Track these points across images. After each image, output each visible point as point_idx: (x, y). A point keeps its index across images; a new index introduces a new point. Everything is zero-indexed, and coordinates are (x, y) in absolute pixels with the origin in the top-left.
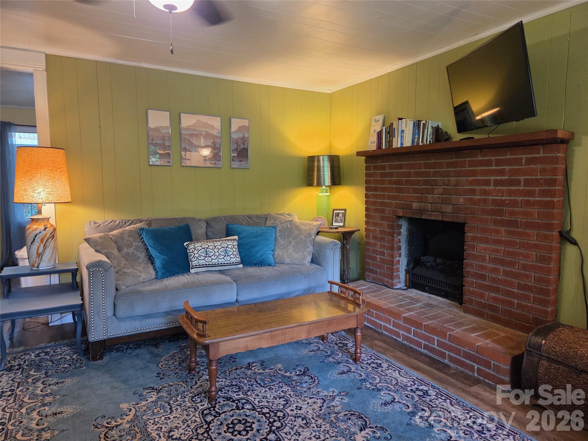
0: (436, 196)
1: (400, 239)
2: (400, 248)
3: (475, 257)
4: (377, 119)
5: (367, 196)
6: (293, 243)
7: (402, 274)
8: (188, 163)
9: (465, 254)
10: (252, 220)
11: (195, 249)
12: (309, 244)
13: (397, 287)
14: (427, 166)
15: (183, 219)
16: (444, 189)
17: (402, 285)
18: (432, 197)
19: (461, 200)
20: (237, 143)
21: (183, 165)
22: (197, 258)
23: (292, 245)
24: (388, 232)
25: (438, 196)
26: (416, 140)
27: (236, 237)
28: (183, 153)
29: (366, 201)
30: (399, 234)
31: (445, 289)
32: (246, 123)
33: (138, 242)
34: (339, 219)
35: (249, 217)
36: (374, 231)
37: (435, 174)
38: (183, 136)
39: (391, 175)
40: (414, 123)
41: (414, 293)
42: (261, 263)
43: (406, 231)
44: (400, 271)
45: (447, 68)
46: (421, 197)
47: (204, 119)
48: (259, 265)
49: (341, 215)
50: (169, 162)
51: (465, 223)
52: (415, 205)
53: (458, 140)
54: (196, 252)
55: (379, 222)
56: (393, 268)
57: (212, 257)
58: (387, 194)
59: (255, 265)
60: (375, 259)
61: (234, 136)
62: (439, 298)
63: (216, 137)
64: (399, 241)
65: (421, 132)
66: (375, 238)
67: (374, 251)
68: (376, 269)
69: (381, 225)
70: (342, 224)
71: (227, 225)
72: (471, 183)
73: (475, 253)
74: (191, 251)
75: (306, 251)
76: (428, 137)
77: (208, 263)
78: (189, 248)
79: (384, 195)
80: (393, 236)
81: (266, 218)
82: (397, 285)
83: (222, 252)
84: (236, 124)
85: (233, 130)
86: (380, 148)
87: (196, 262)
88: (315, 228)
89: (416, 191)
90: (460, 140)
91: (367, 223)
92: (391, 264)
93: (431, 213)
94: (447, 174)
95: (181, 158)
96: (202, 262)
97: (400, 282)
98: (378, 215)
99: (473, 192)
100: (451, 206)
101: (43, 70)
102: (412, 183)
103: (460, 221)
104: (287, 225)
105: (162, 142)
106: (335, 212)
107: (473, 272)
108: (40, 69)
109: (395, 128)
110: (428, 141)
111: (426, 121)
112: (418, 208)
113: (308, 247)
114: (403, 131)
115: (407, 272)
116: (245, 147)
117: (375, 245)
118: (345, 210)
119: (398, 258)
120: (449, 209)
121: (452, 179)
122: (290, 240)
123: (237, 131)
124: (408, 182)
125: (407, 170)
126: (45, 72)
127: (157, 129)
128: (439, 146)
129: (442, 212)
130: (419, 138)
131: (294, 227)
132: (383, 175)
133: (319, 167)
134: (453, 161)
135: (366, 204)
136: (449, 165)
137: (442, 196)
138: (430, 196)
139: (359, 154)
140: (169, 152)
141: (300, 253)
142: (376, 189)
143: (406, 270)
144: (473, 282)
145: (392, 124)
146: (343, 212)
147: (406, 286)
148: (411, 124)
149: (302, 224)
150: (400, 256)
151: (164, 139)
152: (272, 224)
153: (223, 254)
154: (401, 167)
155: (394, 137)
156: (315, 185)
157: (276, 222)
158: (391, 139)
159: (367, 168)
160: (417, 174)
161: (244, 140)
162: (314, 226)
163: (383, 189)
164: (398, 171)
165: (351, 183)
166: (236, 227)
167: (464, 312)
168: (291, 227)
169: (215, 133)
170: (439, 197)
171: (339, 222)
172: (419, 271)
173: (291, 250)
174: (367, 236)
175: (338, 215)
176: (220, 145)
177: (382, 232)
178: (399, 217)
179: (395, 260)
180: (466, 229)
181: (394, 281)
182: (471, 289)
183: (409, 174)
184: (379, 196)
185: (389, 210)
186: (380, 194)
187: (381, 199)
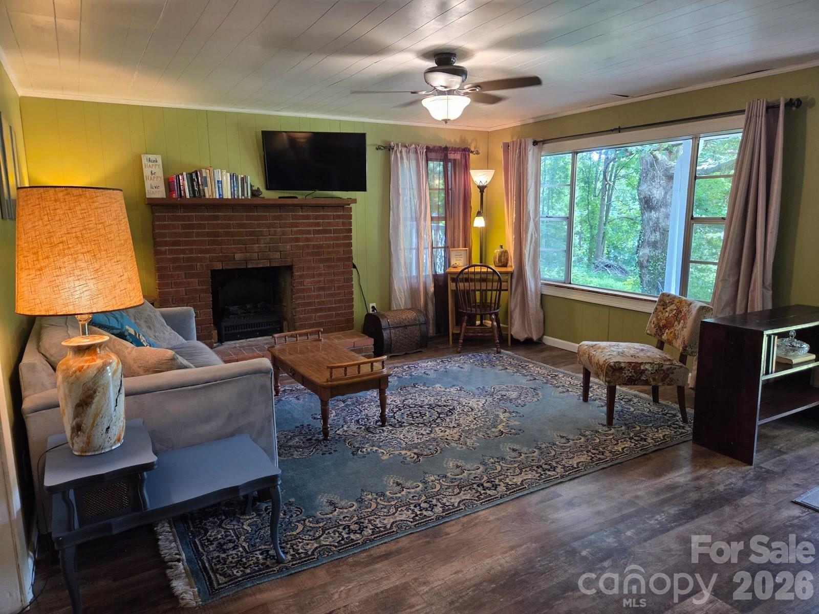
0: (262, 245)
3: (303, 291)
4: (153, 159)
14: (248, 218)
16: (270, 238)
18: (258, 247)
19: (288, 247)
26: (235, 193)
37: (259, 226)
39: (201, 226)
40: (231, 176)
45: (262, 133)
46: (245, 248)
51: (292, 265)
52: (238, 256)
55: (185, 280)
56: (211, 327)
58: (195, 247)
69: (188, 283)
72: (296, 232)
73: (301, 287)
79: (192, 249)
89: (236, 242)
90: (278, 198)
94: (272, 226)
98: (182, 273)
99: (297, 240)
100: (279, 253)
102: (233, 234)
103: (287, 264)
112: (242, 259)
120: (277, 255)
121: (278, 230)
124: (225, 234)
129: (270, 259)
130: (238, 191)
134: (277, 215)
136: (273, 218)
137: (268, 245)
138: (255, 246)
142: (176, 243)
148: (227, 176)
154: (215, 218)
158: (200, 187)
160: (238, 226)
164: (209, 222)
170: (266, 246)
172: (230, 322)
180: (294, 270)
183: (227, 226)
184: (183, 251)
185: (201, 265)
186: (186, 249)
187: (185, 254)
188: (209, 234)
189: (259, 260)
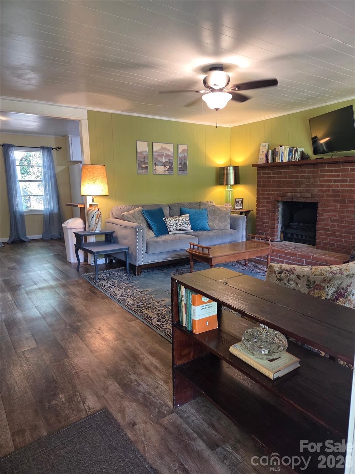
0: (302, 189)
1: (278, 214)
2: (278, 219)
3: (323, 220)
4: (264, 145)
5: (258, 190)
6: (218, 218)
7: (279, 233)
8: (157, 172)
9: (317, 218)
10: (192, 206)
11: (170, 221)
12: (228, 218)
13: (276, 241)
14: (296, 172)
15: (158, 205)
16: (306, 185)
17: (278, 240)
18: (299, 190)
19: (316, 191)
20: (181, 160)
21: (154, 173)
22: (172, 226)
23: (217, 219)
24: (272, 210)
25: (303, 189)
26: (291, 158)
27: (188, 215)
28: (154, 166)
29: (257, 193)
30: (278, 211)
31: (304, 239)
32: (186, 147)
33: (142, 217)
34: (239, 204)
35: (190, 204)
36: (262, 210)
37: (302, 177)
38: (154, 156)
39: (274, 177)
40: (289, 149)
41: (286, 243)
42: (203, 229)
43: (281, 209)
44: (278, 231)
45: (309, 120)
46: (293, 190)
47: (165, 146)
48: (202, 230)
49: (240, 202)
50: (147, 172)
51: (318, 203)
52: (289, 194)
53: (315, 159)
54: (171, 223)
55: (266, 205)
56: (274, 230)
57: (179, 226)
58: (271, 188)
59: (199, 230)
60: (262, 226)
61: (180, 156)
62: (301, 244)
63: (172, 156)
64: (278, 215)
65: (294, 154)
66: (263, 214)
67: (262, 222)
68: (263, 232)
69: (267, 206)
70: (241, 207)
71: (180, 208)
72: (322, 181)
73: (323, 217)
74: (168, 222)
75: (226, 222)
76: (298, 157)
77: (177, 229)
78: (167, 221)
79: (270, 189)
80: (275, 212)
81: (200, 204)
82: (276, 240)
83: (183, 223)
84: (181, 148)
85: (179, 152)
86: (267, 162)
87: (172, 228)
88: (229, 209)
89: (289, 186)
90: (316, 159)
91: (257, 206)
92: (273, 228)
93: (299, 198)
94: (308, 177)
95: (154, 170)
96: (175, 228)
97: (277, 238)
98: (265, 201)
99: (323, 186)
100: (310, 194)
101: (86, 120)
102: (288, 182)
103: (315, 201)
104: (212, 208)
105: (144, 160)
106: (236, 200)
107: (322, 228)
108: (84, 119)
109: (277, 151)
110: (298, 159)
111: (296, 148)
112: (291, 196)
113: (227, 220)
114: (282, 153)
115: (282, 232)
116: (185, 162)
117: (263, 218)
118: (243, 199)
119: (277, 225)
120: (309, 195)
121: (311, 179)
122: (215, 216)
123: (182, 152)
124: (284, 182)
125: (284, 175)
126: (87, 121)
127: (141, 153)
128: (304, 162)
129: (305, 197)
130: (292, 157)
131: (216, 209)
132: (268, 178)
133: (227, 173)
134: (312, 170)
135: (257, 195)
136: (309, 172)
137: (305, 189)
138: (298, 189)
139: (254, 166)
140: (147, 166)
141: (224, 223)
142: (264, 186)
143: (281, 231)
144: (321, 233)
145: (275, 149)
146: (242, 200)
147: (281, 240)
148: (287, 149)
149: (221, 207)
150: (278, 224)
151: (145, 158)
152: (204, 207)
153: (184, 224)
154: (281, 173)
155: (277, 156)
156: (225, 184)
157: (206, 206)
158: (275, 157)
159: (258, 174)
160: (291, 177)
161: (185, 157)
162: (228, 208)
163: (268, 186)
164: (278, 175)
165: (245, 183)
166: (185, 209)
167: (316, 249)
168: (215, 209)
169: (170, 154)
171: (239, 206)
172: (288, 231)
173: (217, 222)
174: (257, 213)
175: (238, 202)
176: (173, 161)
177: (267, 210)
178: (278, 201)
179: (276, 225)
180: (318, 206)
181: (275, 237)
182: (320, 236)
183: (285, 177)
184: (266, 190)
185: (272, 198)
186: (267, 189)
187: (267, 192)
188: (277, 182)
189: (299, 197)
